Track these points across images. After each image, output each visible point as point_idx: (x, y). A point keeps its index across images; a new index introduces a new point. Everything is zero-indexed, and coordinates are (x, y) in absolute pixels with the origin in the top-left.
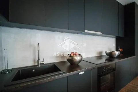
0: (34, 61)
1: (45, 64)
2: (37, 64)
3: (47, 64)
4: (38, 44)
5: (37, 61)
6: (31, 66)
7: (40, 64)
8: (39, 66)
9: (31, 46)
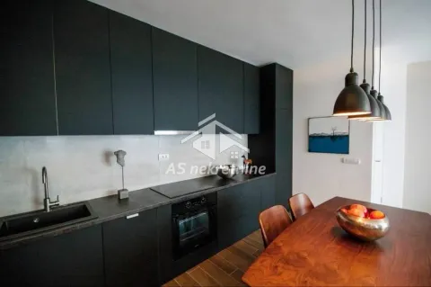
0: (36, 201)
1: (62, 206)
2: (43, 207)
3: (69, 205)
4: (44, 169)
5: (42, 201)
6: (30, 213)
7: (50, 207)
8: (48, 210)
9: (26, 170)
